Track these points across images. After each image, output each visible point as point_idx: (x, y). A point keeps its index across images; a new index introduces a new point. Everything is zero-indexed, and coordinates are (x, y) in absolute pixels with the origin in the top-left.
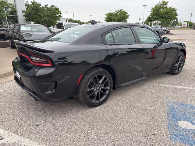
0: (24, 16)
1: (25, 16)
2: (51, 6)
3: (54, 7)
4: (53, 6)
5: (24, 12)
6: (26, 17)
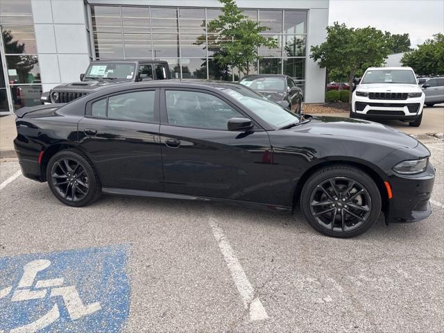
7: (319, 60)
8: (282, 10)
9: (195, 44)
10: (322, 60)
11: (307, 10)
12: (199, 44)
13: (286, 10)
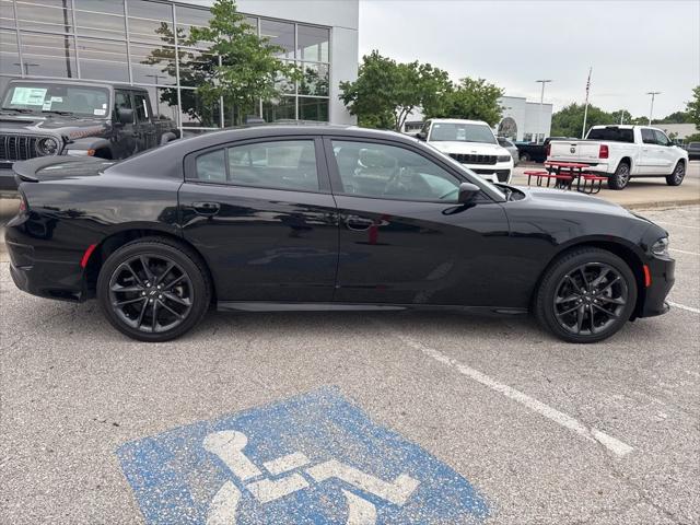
0: (342, 97)
1: (347, 98)
2: (421, 67)
3: (431, 69)
4: (428, 67)
5: (344, 86)
6: (346, 103)
7: (351, 103)
8: (293, 23)
9: (147, 63)
10: (356, 103)
11: (329, 28)
12: (154, 63)
13: (301, 24)
